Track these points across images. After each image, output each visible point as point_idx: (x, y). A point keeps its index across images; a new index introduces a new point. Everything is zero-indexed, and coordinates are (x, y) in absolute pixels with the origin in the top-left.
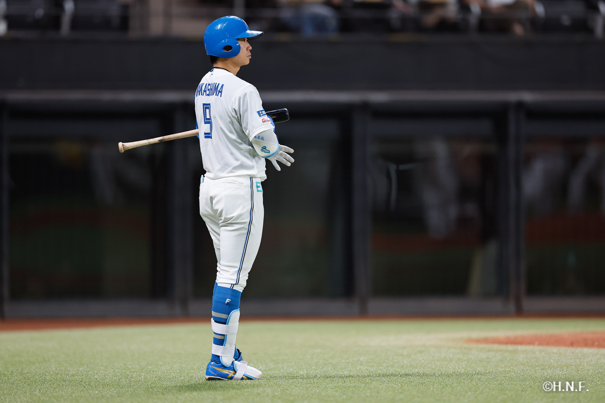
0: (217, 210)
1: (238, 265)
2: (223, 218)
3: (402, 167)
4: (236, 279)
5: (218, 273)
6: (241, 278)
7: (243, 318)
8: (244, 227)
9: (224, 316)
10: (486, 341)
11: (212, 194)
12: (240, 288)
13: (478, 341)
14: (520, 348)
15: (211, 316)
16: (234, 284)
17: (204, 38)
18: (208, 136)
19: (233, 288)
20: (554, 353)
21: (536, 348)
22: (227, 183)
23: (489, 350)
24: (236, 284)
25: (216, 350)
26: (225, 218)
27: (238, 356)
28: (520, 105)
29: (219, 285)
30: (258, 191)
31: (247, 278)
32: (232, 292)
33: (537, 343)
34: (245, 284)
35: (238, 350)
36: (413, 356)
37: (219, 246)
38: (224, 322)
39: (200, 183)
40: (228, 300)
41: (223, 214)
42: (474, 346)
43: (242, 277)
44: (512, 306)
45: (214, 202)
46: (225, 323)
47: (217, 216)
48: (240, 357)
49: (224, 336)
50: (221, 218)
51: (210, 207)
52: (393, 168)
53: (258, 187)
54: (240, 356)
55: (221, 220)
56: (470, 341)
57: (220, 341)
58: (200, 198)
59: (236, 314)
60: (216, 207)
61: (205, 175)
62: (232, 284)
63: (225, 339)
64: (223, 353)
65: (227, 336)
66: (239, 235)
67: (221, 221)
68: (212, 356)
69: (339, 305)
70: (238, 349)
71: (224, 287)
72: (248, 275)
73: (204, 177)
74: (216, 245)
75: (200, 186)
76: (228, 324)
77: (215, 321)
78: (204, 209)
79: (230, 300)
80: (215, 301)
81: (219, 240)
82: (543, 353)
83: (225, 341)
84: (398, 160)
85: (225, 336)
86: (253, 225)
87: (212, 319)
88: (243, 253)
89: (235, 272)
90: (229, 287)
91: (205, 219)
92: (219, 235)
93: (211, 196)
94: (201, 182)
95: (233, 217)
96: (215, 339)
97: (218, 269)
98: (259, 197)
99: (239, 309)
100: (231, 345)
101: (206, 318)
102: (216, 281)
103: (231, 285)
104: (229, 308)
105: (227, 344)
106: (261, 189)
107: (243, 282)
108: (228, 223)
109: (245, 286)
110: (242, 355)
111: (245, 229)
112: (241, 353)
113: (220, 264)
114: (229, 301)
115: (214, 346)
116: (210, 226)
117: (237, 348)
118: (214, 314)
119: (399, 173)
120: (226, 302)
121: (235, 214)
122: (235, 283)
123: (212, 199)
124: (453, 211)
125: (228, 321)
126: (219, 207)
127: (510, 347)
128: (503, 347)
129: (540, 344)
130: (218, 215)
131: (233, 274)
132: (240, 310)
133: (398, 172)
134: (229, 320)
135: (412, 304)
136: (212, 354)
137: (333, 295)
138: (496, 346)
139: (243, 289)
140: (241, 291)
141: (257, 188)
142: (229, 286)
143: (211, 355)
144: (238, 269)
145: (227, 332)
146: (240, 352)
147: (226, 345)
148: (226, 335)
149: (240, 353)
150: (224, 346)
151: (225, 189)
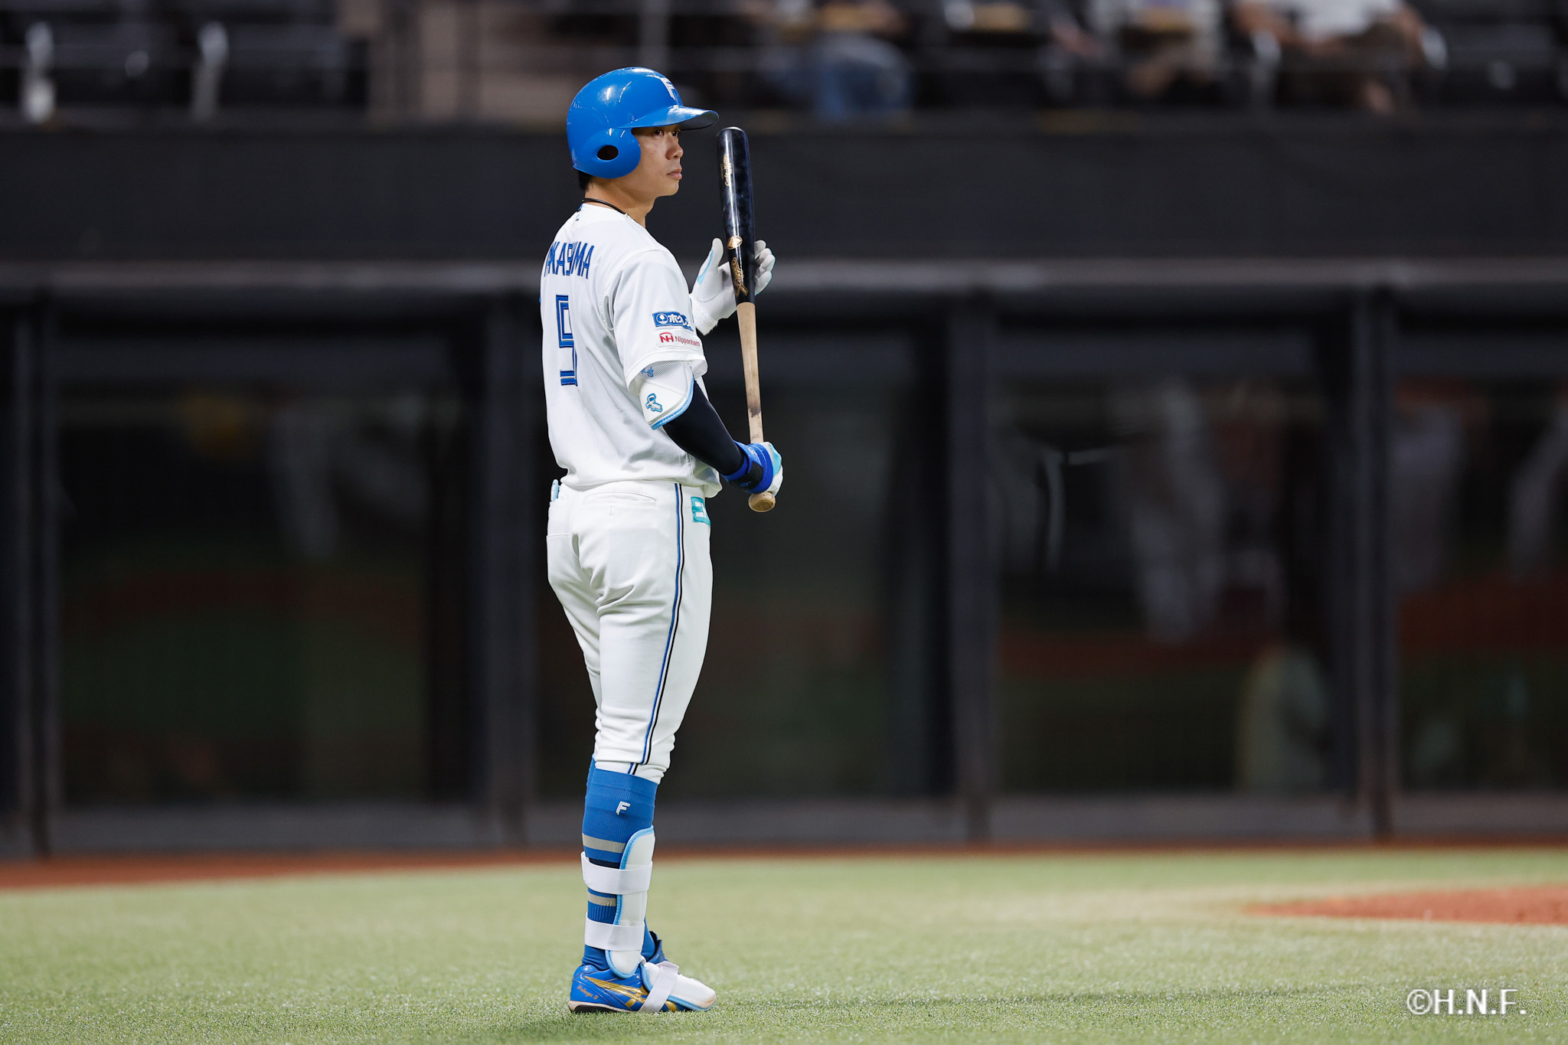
0: (591, 570)
1: (647, 713)
2: (605, 591)
3: (1077, 458)
4: (643, 749)
5: (598, 736)
6: (655, 745)
7: (663, 851)
8: (661, 613)
9: (613, 847)
10: (1297, 908)
11: (577, 528)
12: (654, 774)
13: (1276, 908)
14: (1385, 925)
15: (581, 848)
16: (637, 764)
17: (568, 124)
18: (568, 378)
19: (636, 775)
20: (1472, 940)
21: (1427, 927)
22: (616, 497)
23: (1305, 933)
24: (642, 763)
25: (596, 934)
26: (612, 591)
27: (653, 948)
28: (1383, 297)
29: (599, 766)
30: (695, 520)
31: (673, 747)
32: (633, 783)
33: (1429, 912)
34: (666, 762)
35: (653, 935)
36: (1107, 950)
37: (599, 665)
38: (613, 861)
39: (550, 501)
40: (622, 806)
41: (607, 579)
42: (1266, 921)
43: (659, 743)
44: (1363, 819)
45: (582, 549)
46: (616, 866)
47: (590, 583)
48: (659, 951)
49: (614, 899)
50: (600, 591)
51: (572, 561)
52: (1052, 461)
53: (695, 509)
54: (659, 949)
55: (602, 595)
56: (1255, 908)
57: (606, 911)
58: (549, 538)
59: (644, 842)
60: (586, 563)
61: (562, 480)
62: (632, 764)
63: (618, 905)
64: (614, 943)
65: (624, 898)
66: (647, 637)
67: (601, 599)
68: (586, 949)
69: (916, 817)
70: (652, 933)
71: (611, 772)
72: (673, 738)
73: (560, 484)
74: (590, 663)
75: (550, 509)
76: (624, 868)
77: (592, 861)
78: (558, 567)
79: (628, 805)
80: (590, 808)
81: (597, 651)
82: (1445, 941)
83: (617, 911)
84: (1067, 439)
85: (618, 898)
86: (685, 610)
87: (583, 854)
88: (660, 682)
89: (640, 732)
90: (626, 772)
91: (562, 596)
92: (597, 637)
93: (575, 533)
94: (552, 499)
95: (632, 586)
96: (591, 905)
97: (598, 724)
98: (700, 534)
99: (652, 827)
100: (633, 920)
101: (567, 851)
102: (595, 756)
103: (629, 766)
104: (625, 827)
105: (624, 921)
106: (703, 514)
107: (662, 759)
108: (619, 602)
109: (668, 767)
110: (664, 947)
111: (665, 620)
112: (660, 941)
113: (601, 711)
114: (625, 809)
115: (591, 926)
116: (575, 614)
117: (649, 930)
118: (587, 841)
119: (1069, 473)
120: (618, 811)
121: (635, 580)
122: (639, 760)
123: (576, 540)
124: (1211, 574)
125: (625, 861)
126: (594, 561)
127: (1360, 925)
128: (1341, 924)
129: (1438, 916)
130: (593, 581)
131: (634, 738)
132: (654, 829)
133: (1067, 471)
134: (626, 857)
135: (1102, 813)
136: (586, 946)
137: (900, 792)
138: (1322, 923)
139: (663, 775)
140: (658, 781)
141: (694, 512)
142: (623, 769)
143: (584, 949)
144: (647, 723)
145: (622, 887)
146: (659, 939)
147: (620, 921)
148: (621, 896)
149: (657, 943)
150: (617, 923)
151: (611, 514)
